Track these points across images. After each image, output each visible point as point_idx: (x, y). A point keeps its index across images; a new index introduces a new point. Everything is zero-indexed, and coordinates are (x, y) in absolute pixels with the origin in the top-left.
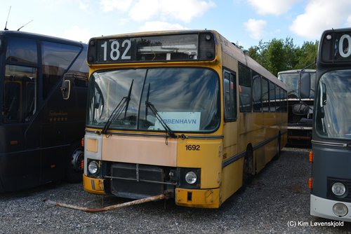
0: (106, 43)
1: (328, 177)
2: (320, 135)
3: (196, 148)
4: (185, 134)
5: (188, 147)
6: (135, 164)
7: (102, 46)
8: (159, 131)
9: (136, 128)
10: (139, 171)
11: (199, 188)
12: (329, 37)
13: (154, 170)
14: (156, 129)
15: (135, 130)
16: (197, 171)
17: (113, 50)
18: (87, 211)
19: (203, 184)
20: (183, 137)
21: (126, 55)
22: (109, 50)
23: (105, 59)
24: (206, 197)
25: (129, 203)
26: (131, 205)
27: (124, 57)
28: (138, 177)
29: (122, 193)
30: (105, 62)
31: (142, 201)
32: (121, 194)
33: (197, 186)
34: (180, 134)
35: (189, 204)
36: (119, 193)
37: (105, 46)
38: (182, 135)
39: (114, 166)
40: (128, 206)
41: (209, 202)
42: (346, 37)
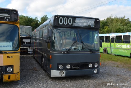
1: (57, 63)
2: (54, 50)
3: (11, 57)
4: (7, 52)
5: (8, 57)
11: (13, 73)
12: (56, 17)
16: (12, 66)
19: (15, 72)
20: (6, 53)
24: (16, 76)
33: (12, 72)
34: (4, 52)
35: (9, 80)
38: (6, 52)
41: (17, 78)
42: (61, 18)
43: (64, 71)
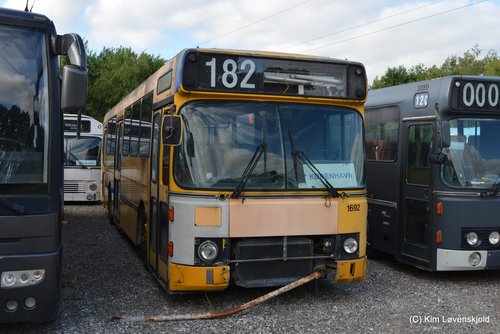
0: (214, 60)
1: (463, 228)
3: (357, 208)
4: (346, 192)
5: (350, 208)
6: (283, 237)
7: (208, 64)
8: (314, 189)
9: (284, 187)
10: (288, 246)
13: (301, 242)
14: (310, 187)
15: (283, 190)
16: (356, 236)
17: (227, 73)
18: (211, 318)
19: (361, 253)
20: (345, 196)
21: (248, 82)
22: (220, 71)
23: (213, 84)
25: (276, 293)
26: (280, 295)
27: (244, 84)
28: (285, 255)
29: (252, 282)
30: (213, 90)
31: (293, 285)
32: (250, 283)
33: (357, 255)
34: (341, 192)
35: (352, 278)
36: (248, 282)
37: (212, 64)
38: (343, 193)
39: (240, 245)
40: (276, 297)
42: (469, 85)
43: (484, 253)
